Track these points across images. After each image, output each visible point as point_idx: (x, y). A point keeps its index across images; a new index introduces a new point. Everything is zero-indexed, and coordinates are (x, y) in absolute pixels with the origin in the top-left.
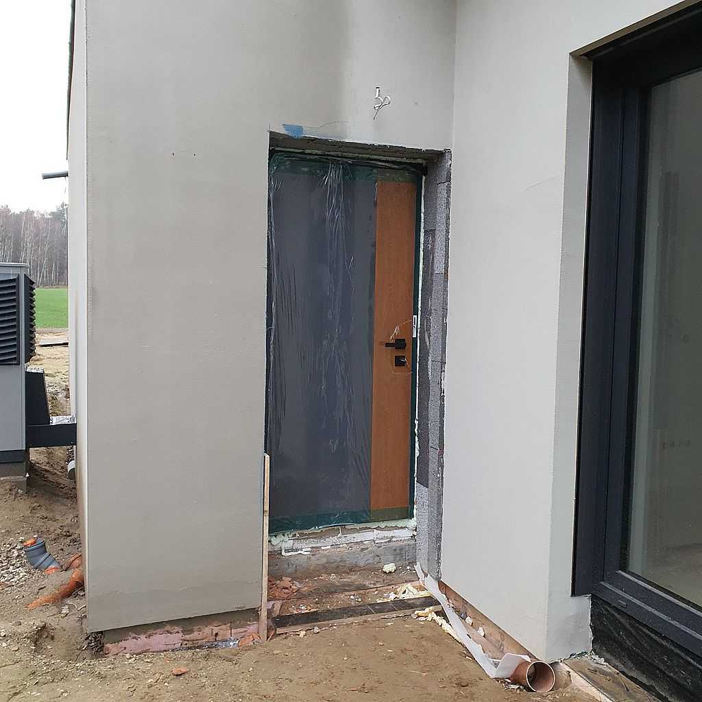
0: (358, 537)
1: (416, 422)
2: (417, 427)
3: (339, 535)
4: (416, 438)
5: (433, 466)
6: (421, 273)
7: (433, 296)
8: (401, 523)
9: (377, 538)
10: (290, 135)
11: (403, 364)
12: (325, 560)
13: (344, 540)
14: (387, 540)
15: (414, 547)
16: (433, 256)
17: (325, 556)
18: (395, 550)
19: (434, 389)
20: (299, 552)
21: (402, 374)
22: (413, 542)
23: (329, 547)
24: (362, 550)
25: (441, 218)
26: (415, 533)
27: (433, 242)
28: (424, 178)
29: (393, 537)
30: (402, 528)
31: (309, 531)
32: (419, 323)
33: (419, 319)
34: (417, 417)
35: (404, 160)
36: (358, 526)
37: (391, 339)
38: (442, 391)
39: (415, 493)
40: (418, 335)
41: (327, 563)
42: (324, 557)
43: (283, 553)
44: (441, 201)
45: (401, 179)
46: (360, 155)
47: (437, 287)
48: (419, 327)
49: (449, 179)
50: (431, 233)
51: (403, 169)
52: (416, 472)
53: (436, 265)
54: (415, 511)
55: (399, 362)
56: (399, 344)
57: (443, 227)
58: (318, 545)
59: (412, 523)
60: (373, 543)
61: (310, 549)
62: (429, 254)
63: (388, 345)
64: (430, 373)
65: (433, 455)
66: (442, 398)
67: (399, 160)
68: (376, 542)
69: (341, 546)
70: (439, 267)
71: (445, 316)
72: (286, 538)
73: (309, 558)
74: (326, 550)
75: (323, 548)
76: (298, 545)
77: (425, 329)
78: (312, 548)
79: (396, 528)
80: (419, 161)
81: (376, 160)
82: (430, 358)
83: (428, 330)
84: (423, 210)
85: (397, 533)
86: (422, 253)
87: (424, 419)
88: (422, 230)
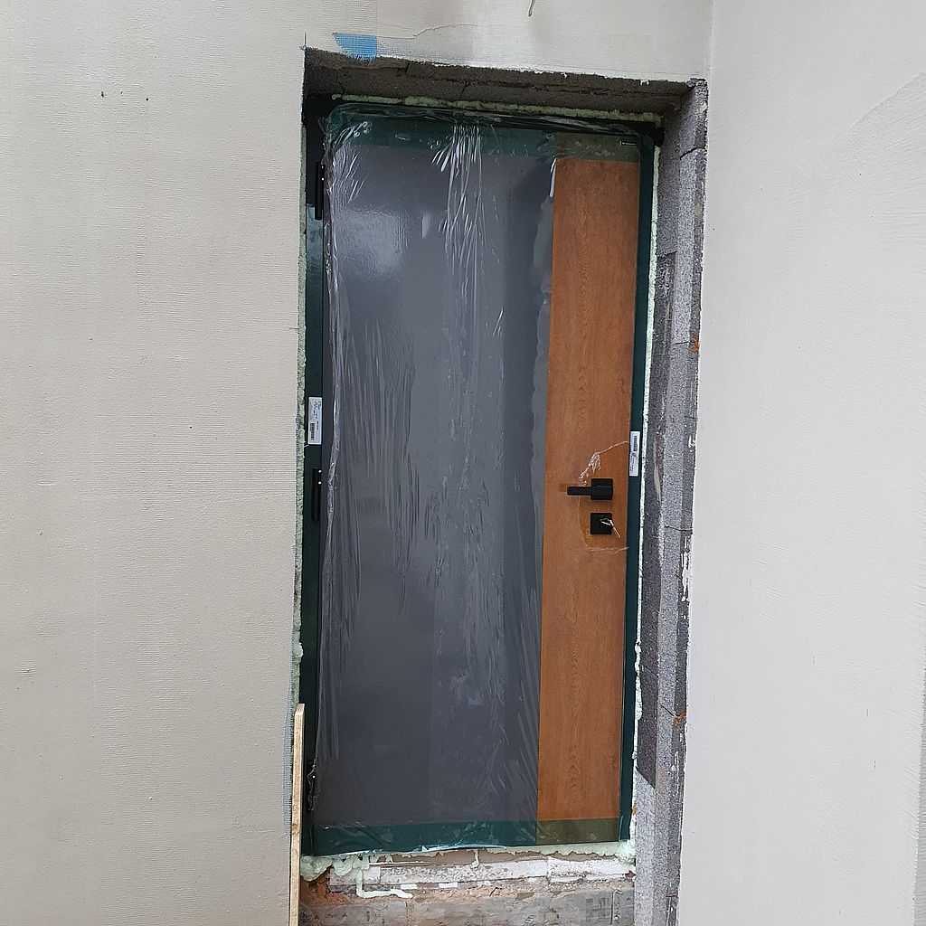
0: (515, 869)
1: (638, 649)
2: (638, 658)
3: (475, 864)
4: (638, 681)
5: (664, 746)
6: (650, 345)
7: (669, 392)
8: (602, 849)
9: (553, 874)
10: (349, 54)
11: (609, 530)
12: (441, 912)
13: (485, 873)
14: (576, 879)
15: (630, 897)
16: (671, 308)
17: (443, 904)
18: (590, 901)
19: (667, 587)
20: (393, 891)
21: (608, 552)
22: (627, 888)
23: (456, 885)
24: (521, 896)
25: (685, 228)
26: (633, 869)
27: (672, 278)
28: (657, 151)
29: (586, 873)
30: (604, 857)
31: (415, 853)
32: (644, 447)
33: (645, 439)
34: (639, 640)
35: (616, 115)
36: (513, 850)
37: (583, 480)
38: (683, 592)
39: (634, 791)
40: (643, 471)
41: (446, 918)
42: (441, 906)
43: (360, 892)
44: (686, 193)
45: (606, 153)
46: (521, 108)
47: (676, 372)
48: (644, 455)
49: (701, 142)
50: (667, 260)
51: (613, 132)
52: (635, 749)
53: (675, 327)
54: (632, 827)
55: (598, 527)
56: (600, 489)
57: (690, 244)
58: (432, 880)
59: (626, 849)
60: (545, 883)
61: (415, 887)
62: (664, 303)
63: (573, 491)
64: (661, 552)
65: (665, 722)
66: (683, 608)
67: (603, 115)
68: (552, 881)
69: (480, 884)
70: (680, 332)
71: (690, 432)
72: (365, 864)
73: (409, 907)
74: (449, 890)
75: (441, 886)
76: (390, 877)
77: (654, 459)
78: (419, 884)
79: (594, 856)
80: (648, 117)
81: (555, 115)
82: (662, 519)
83: (660, 462)
84: (655, 216)
85: (595, 867)
86: (651, 304)
87: (650, 643)
88: (654, 258)
